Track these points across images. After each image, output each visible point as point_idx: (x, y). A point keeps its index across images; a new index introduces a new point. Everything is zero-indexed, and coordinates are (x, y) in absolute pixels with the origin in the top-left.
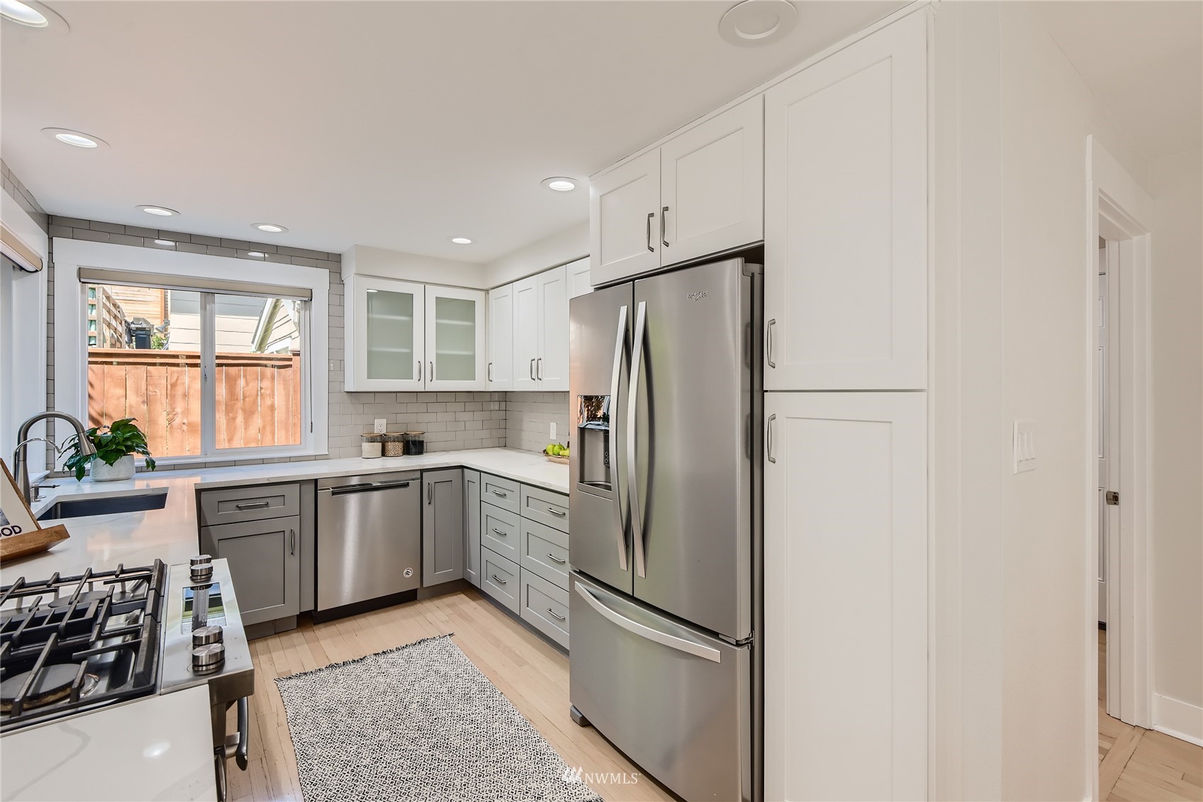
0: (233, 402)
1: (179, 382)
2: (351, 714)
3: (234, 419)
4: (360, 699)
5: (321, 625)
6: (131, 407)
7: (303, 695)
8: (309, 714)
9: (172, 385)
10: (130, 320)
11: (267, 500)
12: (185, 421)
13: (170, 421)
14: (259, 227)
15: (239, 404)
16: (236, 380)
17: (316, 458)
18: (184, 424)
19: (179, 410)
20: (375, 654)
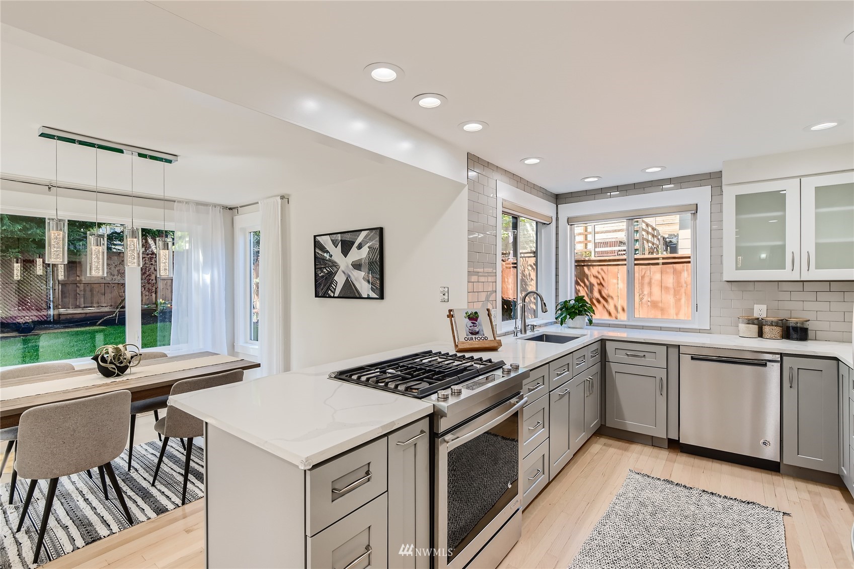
0: (679, 288)
1: (646, 275)
2: (653, 514)
3: (680, 300)
4: (666, 510)
5: (685, 455)
6: (620, 289)
7: (637, 487)
8: (630, 498)
9: (642, 277)
10: (666, 236)
11: (645, 353)
12: (649, 300)
13: (641, 299)
14: (646, 171)
15: (683, 290)
16: (681, 273)
17: (700, 331)
18: (649, 301)
19: (646, 292)
20: (704, 491)
